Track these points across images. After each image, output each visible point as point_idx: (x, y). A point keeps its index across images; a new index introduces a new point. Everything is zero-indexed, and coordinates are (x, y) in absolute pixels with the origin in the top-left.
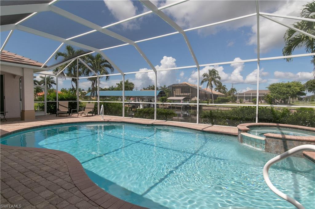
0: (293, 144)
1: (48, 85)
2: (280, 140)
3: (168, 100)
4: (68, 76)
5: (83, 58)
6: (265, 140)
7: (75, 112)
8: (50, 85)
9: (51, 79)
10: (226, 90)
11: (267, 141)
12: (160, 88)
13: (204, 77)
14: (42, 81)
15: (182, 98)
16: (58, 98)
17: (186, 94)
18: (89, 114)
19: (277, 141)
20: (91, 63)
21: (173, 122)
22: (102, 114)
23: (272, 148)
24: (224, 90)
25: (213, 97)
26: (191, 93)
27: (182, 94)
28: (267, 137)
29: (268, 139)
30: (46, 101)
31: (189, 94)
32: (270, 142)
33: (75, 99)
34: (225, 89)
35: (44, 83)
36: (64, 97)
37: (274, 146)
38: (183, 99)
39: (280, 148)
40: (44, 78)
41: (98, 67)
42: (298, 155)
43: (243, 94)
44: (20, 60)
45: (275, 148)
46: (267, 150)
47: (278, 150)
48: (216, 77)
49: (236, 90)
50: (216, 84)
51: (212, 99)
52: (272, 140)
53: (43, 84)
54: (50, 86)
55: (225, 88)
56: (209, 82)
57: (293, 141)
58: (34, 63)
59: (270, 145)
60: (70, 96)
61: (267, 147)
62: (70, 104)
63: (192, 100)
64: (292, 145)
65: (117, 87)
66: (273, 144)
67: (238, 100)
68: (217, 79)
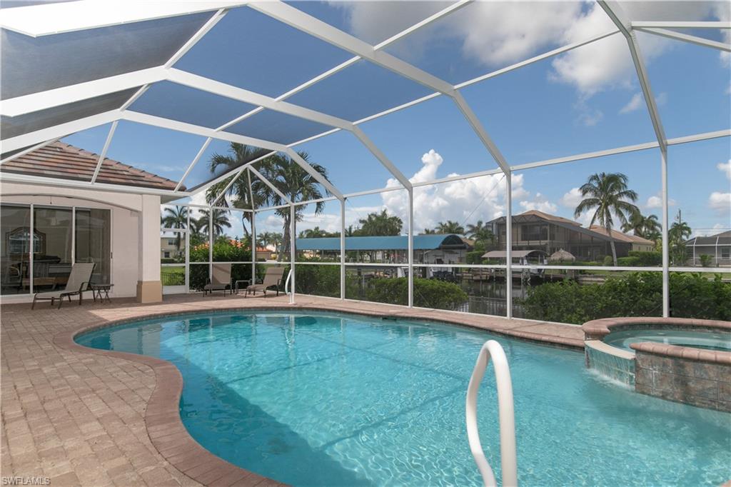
0: (706, 373)
1: (215, 228)
2: (669, 361)
3: (486, 258)
4: (236, 207)
5: (257, 166)
6: (635, 359)
7: (244, 286)
8: (218, 227)
9: (220, 213)
10: (659, 229)
11: (640, 362)
12: (469, 229)
13: (584, 194)
14: (203, 219)
15: (526, 253)
16: (213, 255)
17: (536, 243)
18: (268, 292)
19: (665, 365)
20: (284, 175)
21: (449, 314)
22: (289, 290)
23: (651, 381)
24: (653, 229)
25: (614, 250)
26: (550, 239)
27: (525, 243)
28: (638, 351)
29: (642, 356)
30: (188, 263)
31: (543, 242)
32: (645, 366)
33: (248, 258)
34: (657, 227)
35: (208, 223)
36: (226, 254)
37: (656, 376)
38: (526, 256)
39: (671, 383)
40: (207, 213)
41: (296, 184)
42: (722, 404)
43: (713, 239)
44: (135, 178)
45: (659, 382)
46: (641, 388)
47: (668, 388)
48: (620, 195)
49: (688, 229)
50: (621, 214)
51: (612, 256)
52: (651, 361)
53: (206, 226)
54: (219, 229)
55: (655, 224)
56: (600, 208)
57: (706, 365)
58: (161, 183)
59: (647, 374)
60: (237, 252)
61: (641, 381)
62: (234, 268)
63: (552, 258)
64: (705, 376)
65: (360, 228)
66: (654, 372)
67: (696, 257)
68: (625, 199)
